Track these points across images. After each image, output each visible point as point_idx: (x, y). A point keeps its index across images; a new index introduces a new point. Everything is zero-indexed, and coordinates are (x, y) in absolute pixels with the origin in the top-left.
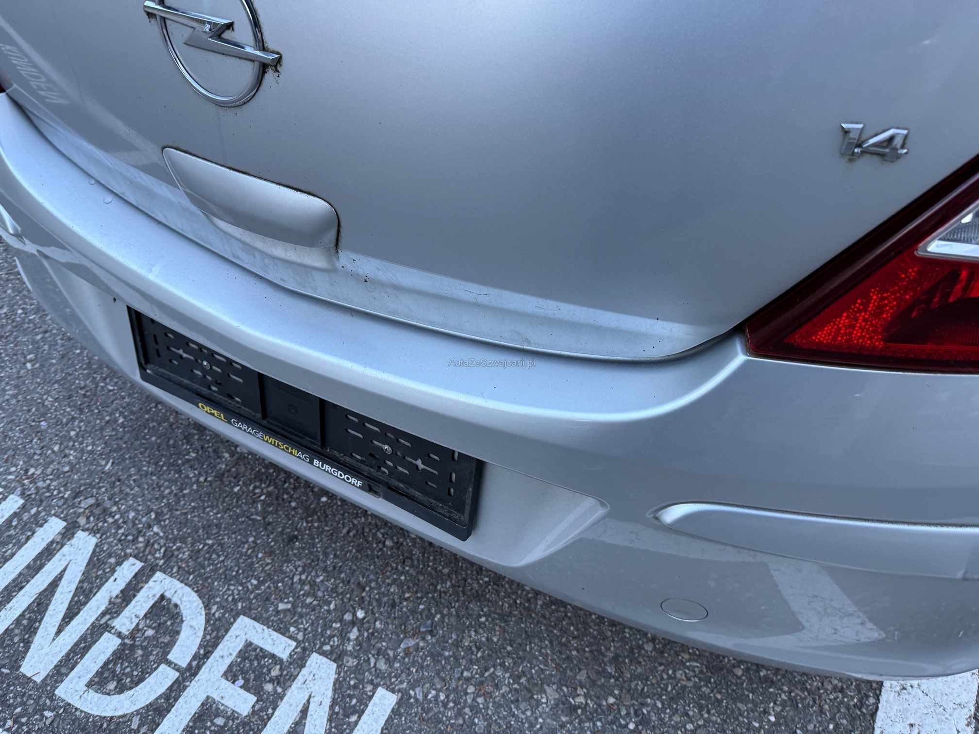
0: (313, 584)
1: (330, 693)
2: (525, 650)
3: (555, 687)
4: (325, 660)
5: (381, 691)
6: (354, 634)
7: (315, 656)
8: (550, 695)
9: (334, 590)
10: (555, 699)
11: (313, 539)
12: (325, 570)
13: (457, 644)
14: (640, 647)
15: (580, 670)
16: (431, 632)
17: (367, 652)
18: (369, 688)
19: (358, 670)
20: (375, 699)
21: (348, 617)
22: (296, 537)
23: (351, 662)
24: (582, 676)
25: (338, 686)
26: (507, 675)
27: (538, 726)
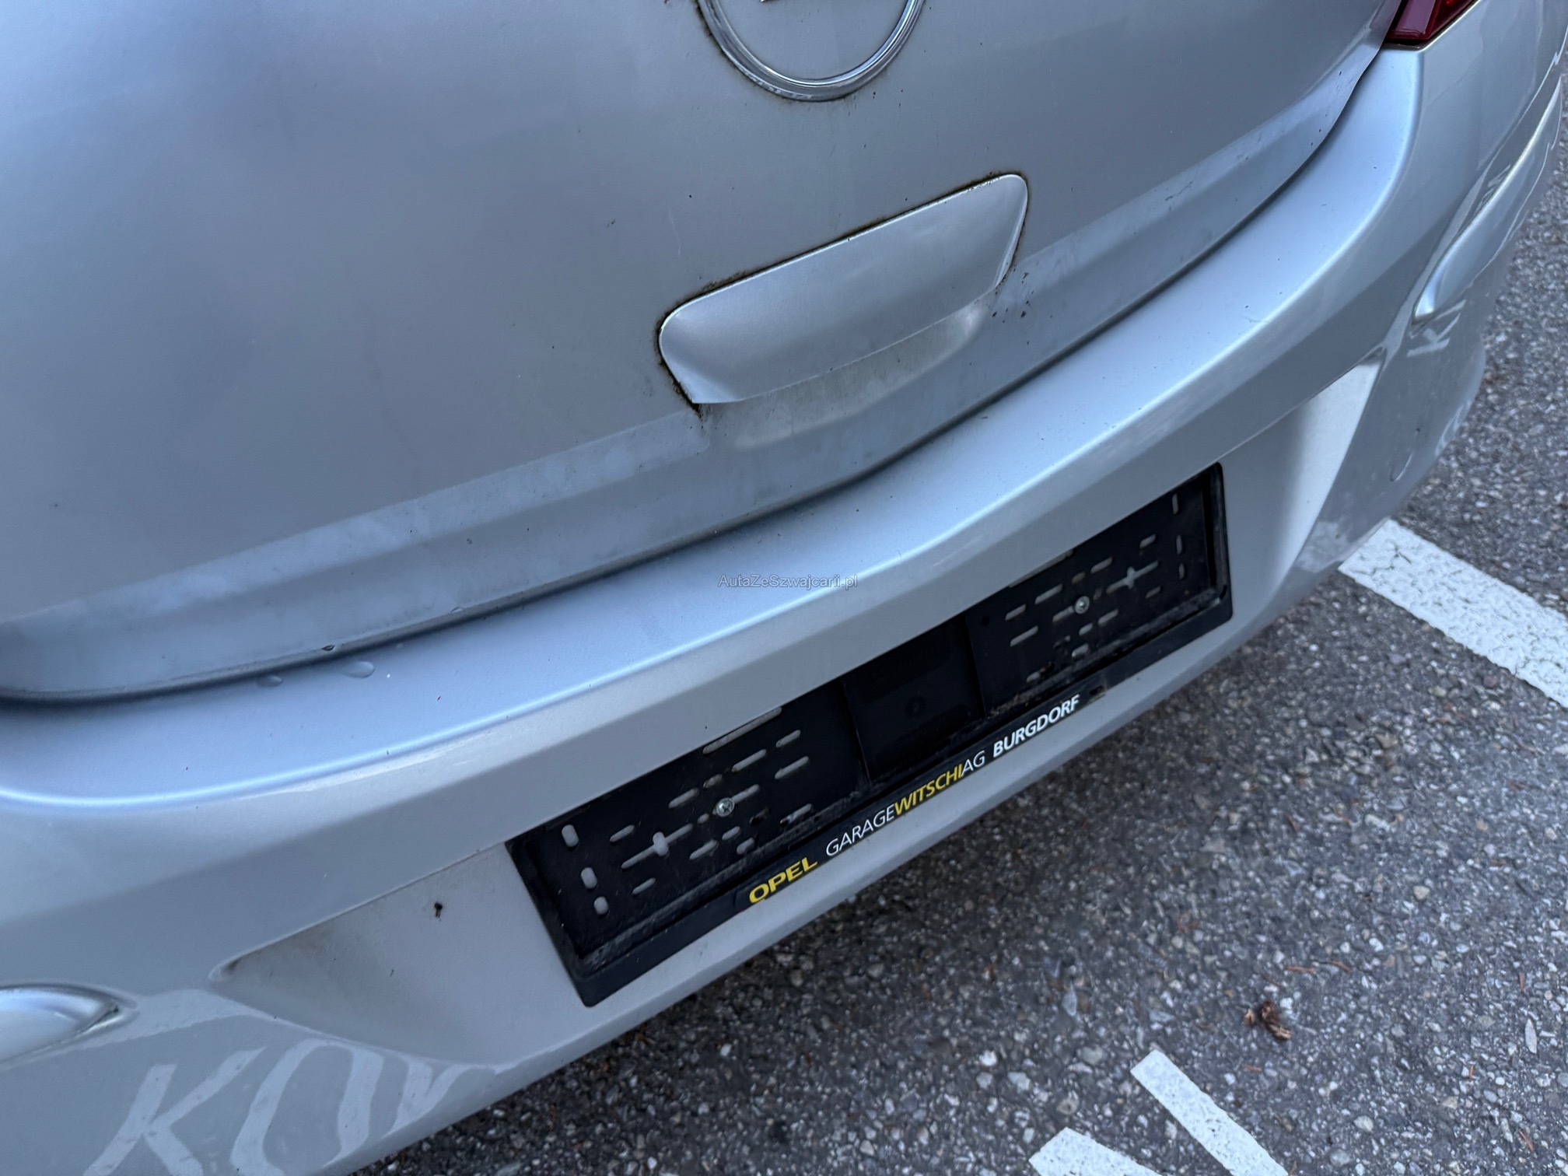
0: (892, 1122)
1: (1115, 1156)
2: (1142, 853)
3: (1208, 839)
4: (1049, 1147)
5: (1139, 1072)
6: (1020, 1081)
7: (1035, 1161)
8: (1218, 849)
9: (924, 1089)
10: (1226, 845)
11: (799, 1095)
12: (875, 1093)
13: (1100, 935)
14: (1183, 726)
15: (1193, 801)
16: (1065, 965)
17: (1062, 1072)
18: (1127, 1088)
19: (1090, 1096)
20: (1150, 1085)
21: (985, 1081)
22: (779, 1124)
23: (1072, 1100)
24: (1203, 803)
25: (1106, 1136)
26: (1171, 888)
27: (1258, 880)
